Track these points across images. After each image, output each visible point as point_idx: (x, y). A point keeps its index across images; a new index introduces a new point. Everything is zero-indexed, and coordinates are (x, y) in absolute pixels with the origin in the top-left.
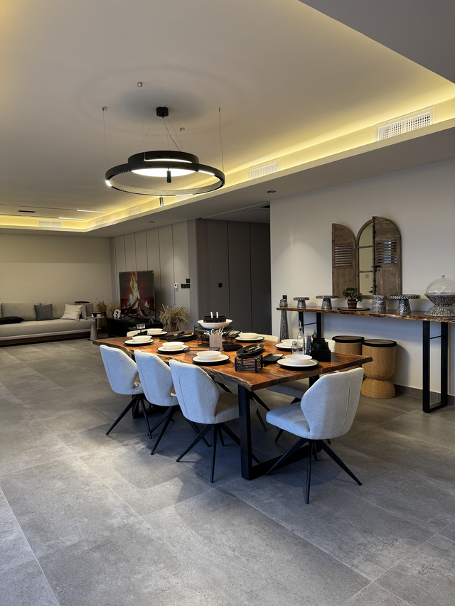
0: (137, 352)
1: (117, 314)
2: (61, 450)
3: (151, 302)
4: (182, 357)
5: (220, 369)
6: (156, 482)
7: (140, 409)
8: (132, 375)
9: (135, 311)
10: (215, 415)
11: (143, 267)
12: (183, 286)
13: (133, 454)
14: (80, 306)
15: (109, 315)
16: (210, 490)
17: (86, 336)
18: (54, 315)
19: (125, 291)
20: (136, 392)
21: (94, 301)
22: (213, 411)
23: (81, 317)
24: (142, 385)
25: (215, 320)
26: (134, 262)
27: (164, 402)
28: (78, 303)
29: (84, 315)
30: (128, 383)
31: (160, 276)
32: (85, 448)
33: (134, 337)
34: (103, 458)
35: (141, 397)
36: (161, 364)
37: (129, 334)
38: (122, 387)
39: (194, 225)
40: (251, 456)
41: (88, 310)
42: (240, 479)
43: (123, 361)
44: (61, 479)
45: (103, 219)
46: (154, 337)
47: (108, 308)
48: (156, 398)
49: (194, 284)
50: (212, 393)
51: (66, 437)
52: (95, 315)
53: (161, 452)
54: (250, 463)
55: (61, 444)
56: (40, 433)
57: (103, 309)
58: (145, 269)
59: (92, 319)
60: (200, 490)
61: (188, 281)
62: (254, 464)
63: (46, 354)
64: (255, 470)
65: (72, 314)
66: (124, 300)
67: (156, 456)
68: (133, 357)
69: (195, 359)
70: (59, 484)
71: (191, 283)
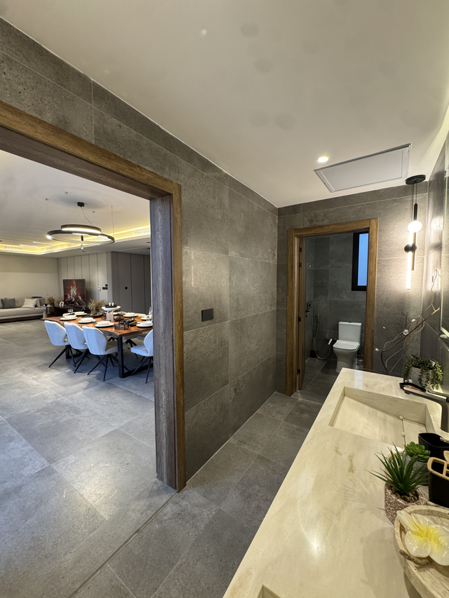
0: (66, 323)
1: (62, 304)
2: (20, 376)
3: (83, 297)
4: (91, 325)
5: (109, 330)
6: (74, 384)
7: (70, 354)
8: (64, 335)
9: (74, 302)
10: (106, 350)
11: (79, 277)
12: (104, 288)
13: (64, 374)
14: (35, 300)
15: (56, 305)
16: (103, 384)
17: (39, 318)
18: (17, 305)
19: (67, 291)
20: (66, 344)
21: (46, 297)
22: (105, 348)
23: (36, 306)
24: (69, 340)
25: (111, 307)
26: (74, 274)
27: (81, 348)
28: (35, 298)
29: (39, 305)
30: (61, 339)
31: (90, 283)
32: (35, 374)
33: (66, 316)
34: (46, 377)
35: (69, 347)
36: (78, 329)
37: (64, 315)
38: (58, 343)
39: (110, 255)
40: (123, 367)
41: (41, 302)
42: (119, 378)
43: (58, 329)
44: (20, 388)
45: (51, 248)
46: (77, 316)
47: (56, 301)
48: (77, 346)
49: (110, 287)
50: (104, 341)
51: (23, 371)
52: (46, 305)
53: (79, 372)
54: (123, 371)
55: (20, 374)
56: (6, 370)
57: (52, 301)
58: (81, 278)
59: (44, 308)
60: (97, 384)
61: (106, 285)
62: (125, 371)
63: (10, 329)
64: (125, 374)
65: (29, 305)
66: (66, 297)
67: (77, 374)
68: (63, 326)
69: (96, 325)
70: (18, 391)
71: (108, 287)
